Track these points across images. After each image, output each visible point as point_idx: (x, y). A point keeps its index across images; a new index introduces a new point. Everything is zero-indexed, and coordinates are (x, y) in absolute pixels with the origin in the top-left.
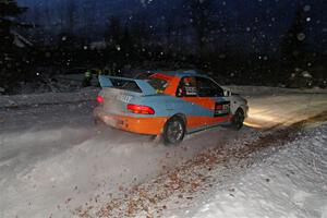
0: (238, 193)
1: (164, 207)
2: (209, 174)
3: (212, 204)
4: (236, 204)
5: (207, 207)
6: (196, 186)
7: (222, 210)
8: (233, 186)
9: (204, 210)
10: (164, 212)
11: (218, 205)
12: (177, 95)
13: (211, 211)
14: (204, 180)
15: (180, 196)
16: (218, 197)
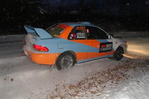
0: (141, 83)
1: (105, 86)
2: (126, 73)
3: (128, 87)
4: (140, 88)
5: (125, 88)
6: (120, 78)
7: (133, 90)
8: (139, 79)
9: (124, 89)
10: (104, 88)
11: (131, 88)
12: (69, 38)
13: (128, 90)
14: (123, 76)
15: (112, 82)
16: (131, 84)
